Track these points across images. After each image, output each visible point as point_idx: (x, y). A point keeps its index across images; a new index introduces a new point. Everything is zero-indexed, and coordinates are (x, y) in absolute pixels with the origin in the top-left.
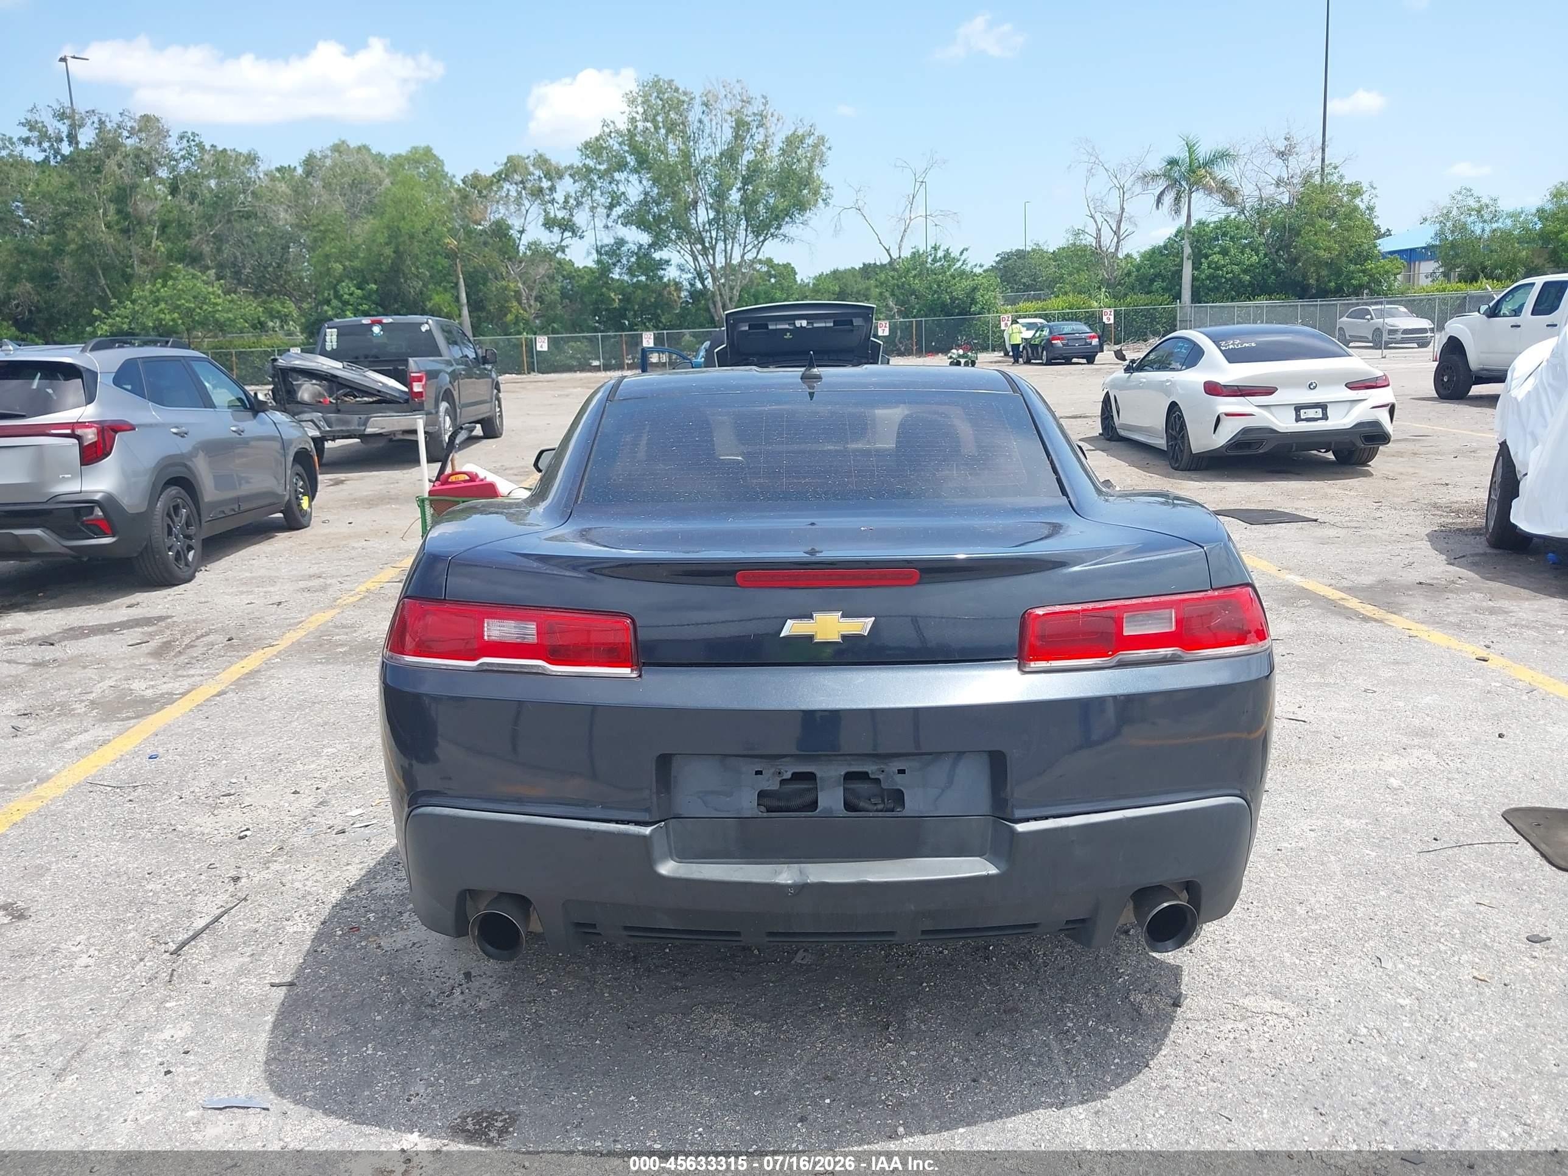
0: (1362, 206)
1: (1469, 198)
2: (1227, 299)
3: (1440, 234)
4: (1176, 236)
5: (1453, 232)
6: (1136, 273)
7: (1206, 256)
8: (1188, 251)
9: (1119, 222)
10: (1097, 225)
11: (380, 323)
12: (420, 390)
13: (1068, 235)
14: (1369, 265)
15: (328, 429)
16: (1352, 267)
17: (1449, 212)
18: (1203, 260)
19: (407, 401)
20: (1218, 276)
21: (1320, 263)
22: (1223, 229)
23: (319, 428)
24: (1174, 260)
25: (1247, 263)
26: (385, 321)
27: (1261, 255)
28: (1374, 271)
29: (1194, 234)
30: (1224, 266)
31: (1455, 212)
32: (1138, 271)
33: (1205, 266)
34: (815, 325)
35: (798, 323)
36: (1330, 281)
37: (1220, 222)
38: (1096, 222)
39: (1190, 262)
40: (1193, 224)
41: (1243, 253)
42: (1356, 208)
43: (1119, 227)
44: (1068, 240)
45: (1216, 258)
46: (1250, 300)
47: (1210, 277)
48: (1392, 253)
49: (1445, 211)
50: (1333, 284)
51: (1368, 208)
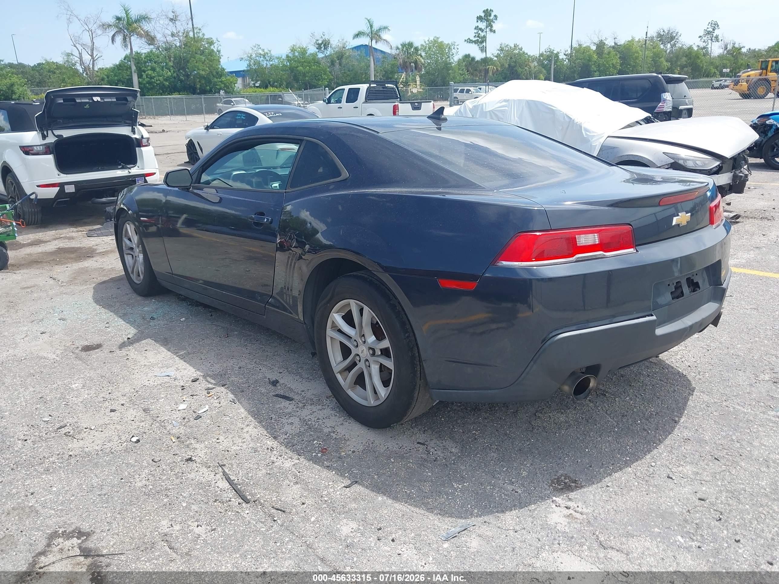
0: (215, 50)
1: (259, 50)
2: (159, 94)
3: (249, 65)
4: (125, 59)
5: (254, 65)
6: (107, 79)
7: (144, 72)
8: (134, 68)
9: (92, 50)
10: (79, 51)
13: (63, 55)
14: (223, 79)
16: (216, 80)
17: (251, 55)
18: (143, 73)
20: (152, 82)
21: (202, 77)
22: (149, 56)
24: (127, 73)
25: (166, 76)
27: (172, 71)
28: (225, 82)
29: (135, 59)
30: (154, 77)
31: (254, 56)
32: (108, 78)
33: (144, 76)
34: (105, 100)
35: (96, 99)
36: (207, 86)
37: (148, 53)
38: (78, 50)
39: (136, 74)
40: (134, 53)
41: (163, 70)
42: (213, 50)
43: (93, 53)
44: (64, 59)
45: (150, 72)
46: (170, 95)
47: (149, 83)
48: (231, 73)
49: (249, 55)
50: (208, 88)
51: (218, 51)
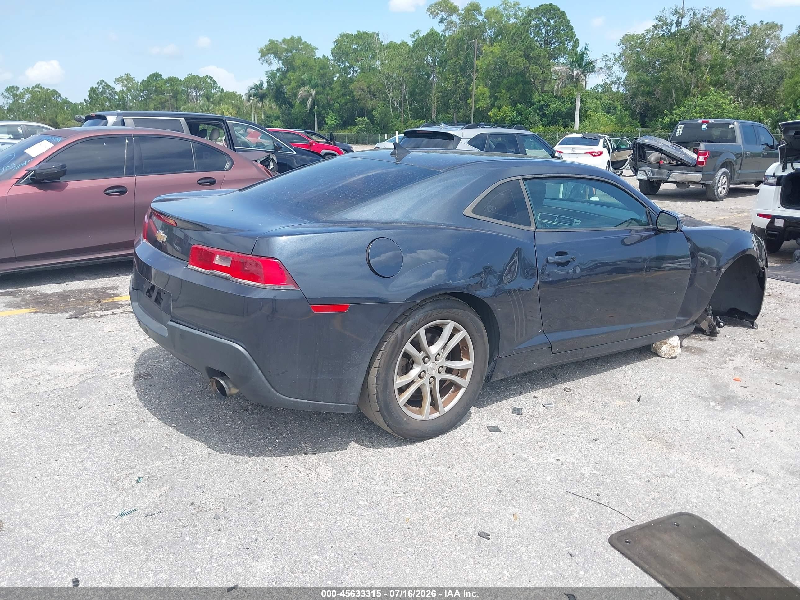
11: (707, 122)
12: (703, 160)
15: (652, 176)
19: (694, 166)
23: (647, 175)
26: (710, 122)
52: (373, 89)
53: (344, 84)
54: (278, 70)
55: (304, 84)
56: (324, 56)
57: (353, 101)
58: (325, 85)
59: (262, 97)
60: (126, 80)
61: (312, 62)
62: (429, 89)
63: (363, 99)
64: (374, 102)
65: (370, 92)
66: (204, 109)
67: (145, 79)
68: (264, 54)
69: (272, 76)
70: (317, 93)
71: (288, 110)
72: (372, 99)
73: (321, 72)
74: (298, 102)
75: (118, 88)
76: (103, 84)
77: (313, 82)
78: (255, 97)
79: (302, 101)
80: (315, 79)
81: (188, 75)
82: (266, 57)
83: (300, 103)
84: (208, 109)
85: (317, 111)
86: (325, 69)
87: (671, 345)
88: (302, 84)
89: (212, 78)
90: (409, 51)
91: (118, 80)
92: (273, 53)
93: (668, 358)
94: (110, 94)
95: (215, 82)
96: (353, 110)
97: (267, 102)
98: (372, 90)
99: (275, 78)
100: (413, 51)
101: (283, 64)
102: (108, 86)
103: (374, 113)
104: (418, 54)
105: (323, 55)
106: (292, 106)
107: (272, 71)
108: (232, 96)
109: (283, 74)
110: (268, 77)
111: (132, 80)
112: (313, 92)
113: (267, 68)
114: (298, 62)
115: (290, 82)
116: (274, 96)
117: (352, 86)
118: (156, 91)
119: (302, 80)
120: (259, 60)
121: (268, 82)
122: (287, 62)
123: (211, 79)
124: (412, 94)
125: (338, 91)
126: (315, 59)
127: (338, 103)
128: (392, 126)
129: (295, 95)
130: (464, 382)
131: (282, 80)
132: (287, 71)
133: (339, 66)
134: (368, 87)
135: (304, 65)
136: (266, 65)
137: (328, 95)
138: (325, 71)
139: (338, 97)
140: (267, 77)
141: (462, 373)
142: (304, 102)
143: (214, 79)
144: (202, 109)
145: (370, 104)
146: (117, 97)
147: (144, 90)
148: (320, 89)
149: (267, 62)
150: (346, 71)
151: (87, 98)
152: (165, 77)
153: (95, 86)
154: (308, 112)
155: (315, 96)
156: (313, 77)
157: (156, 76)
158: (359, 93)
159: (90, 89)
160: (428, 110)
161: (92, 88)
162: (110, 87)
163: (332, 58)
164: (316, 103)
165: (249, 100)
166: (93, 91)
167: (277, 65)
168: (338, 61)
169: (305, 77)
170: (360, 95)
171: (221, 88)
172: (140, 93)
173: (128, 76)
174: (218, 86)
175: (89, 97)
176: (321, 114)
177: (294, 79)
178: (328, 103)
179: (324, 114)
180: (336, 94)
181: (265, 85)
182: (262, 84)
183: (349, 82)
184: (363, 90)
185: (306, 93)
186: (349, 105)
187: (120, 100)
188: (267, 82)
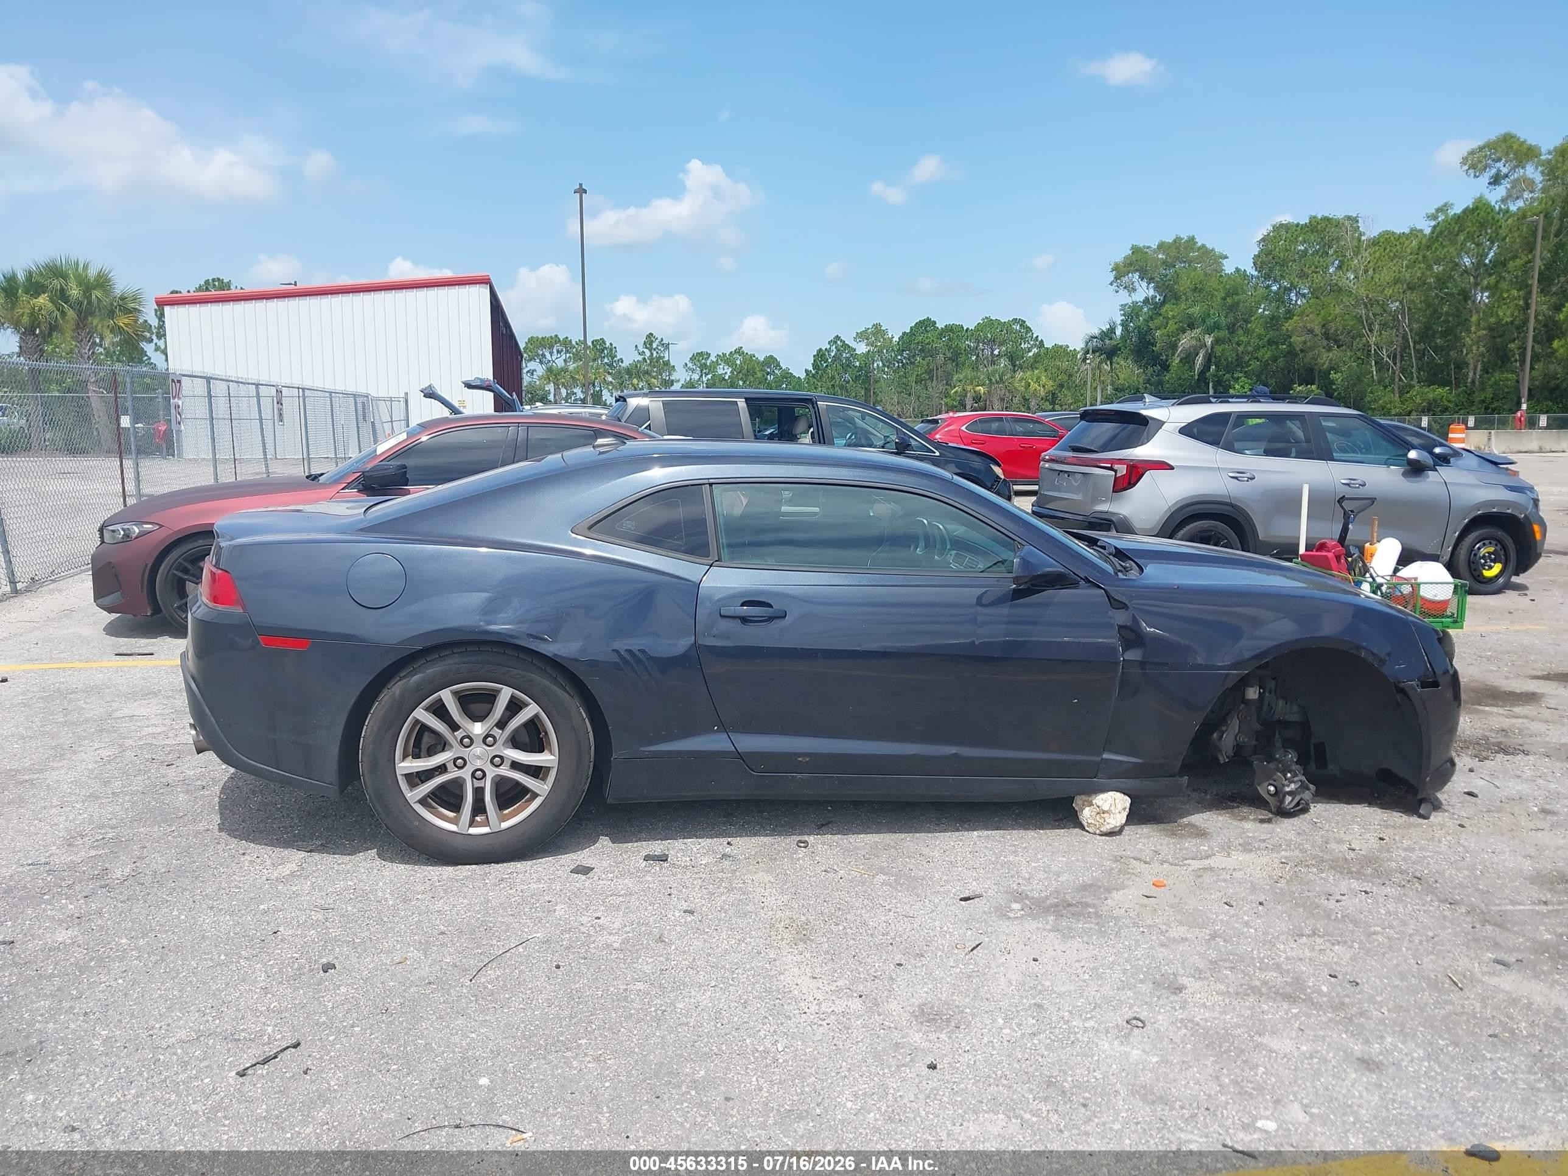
52: (1333, 329)
53: (1273, 322)
54: (1146, 301)
55: (1192, 326)
56: (1238, 270)
57: (1291, 353)
58: (1234, 325)
59: (1110, 354)
60: (874, 334)
61: (1213, 283)
62: (1465, 324)
63: (1312, 348)
64: (1335, 354)
65: (1327, 336)
66: (993, 379)
67: (908, 331)
68: (1120, 272)
69: (1131, 313)
70: (1217, 341)
71: (1157, 376)
72: (1330, 350)
73: (1229, 300)
74: (1177, 361)
75: (862, 348)
76: (839, 342)
77: (1210, 322)
78: (1097, 354)
79: (1186, 358)
80: (1214, 314)
81: (983, 319)
82: (1125, 279)
83: (1181, 361)
84: (1001, 379)
85: (1214, 376)
86: (1237, 294)
87: (1098, 807)
88: (1188, 326)
89: (1024, 322)
90: (1419, 249)
91: (862, 336)
92: (1137, 271)
93: (1095, 834)
94: (847, 359)
95: (1029, 329)
96: (1289, 372)
97: (1119, 361)
98: (1332, 331)
99: (1138, 316)
100: (1428, 247)
101: (1155, 288)
102: (845, 346)
103: (1333, 375)
104: (1438, 253)
105: (1237, 268)
106: (1165, 367)
107: (1135, 303)
108: (1060, 352)
109: (1155, 309)
110: (1124, 315)
111: (884, 333)
112: (1209, 340)
113: (1124, 298)
114: (1184, 285)
115: (1167, 323)
116: (1134, 350)
117: (1288, 326)
118: (922, 351)
119: (1190, 317)
120: (1111, 284)
121: (1124, 324)
122: (1164, 284)
123: (1022, 323)
124: (1425, 335)
125: (1260, 337)
126: (1221, 276)
127: (1257, 359)
128: (1369, 402)
129: (1174, 347)
130: (542, 788)
131: (1152, 318)
132: (1163, 303)
133: (1268, 287)
134: (1323, 326)
135: (1195, 290)
136: (1124, 294)
137: (1238, 344)
138: (1236, 298)
139: (1257, 348)
140: (1121, 315)
141: (536, 772)
142: (1188, 359)
143: (1028, 324)
144: (990, 380)
145: (1325, 358)
146: (857, 364)
147: (903, 351)
148: (1224, 333)
149: (1125, 288)
150: (1280, 298)
151: (810, 368)
152: (940, 325)
153: (825, 346)
154: (1196, 377)
155: (1212, 348)
156: (1212, 311)
157: (926, 325)
158: (1303, 339)
159: (815, 353)
160: (1461, 366)
161: (820, 350)
162: (849, 347)
163: (1256, 273)
164: (1213, 360)
165: (1084, 360)
166: (820, 355)
167: (1144, 291)
168: (1265, 278)
169: (1196, 310)
170: (1305, 342)
171: (1040, 339)
172: (896, 356)
173: (877, 327)
174: (1035, 336)
175: (813, 365)
176: (1221, 381)
177: (1173, 316)
178: (1239, 359)
179: (1229, 381)
180: (1254, 341)
181: (1119, 331)
182: (1112, 330)
183: (1285, 318)
184: (1311, 331)
185: (1194, 342)
186: (1281, 362)
187: (861, 368)
188: (1122, 325)
